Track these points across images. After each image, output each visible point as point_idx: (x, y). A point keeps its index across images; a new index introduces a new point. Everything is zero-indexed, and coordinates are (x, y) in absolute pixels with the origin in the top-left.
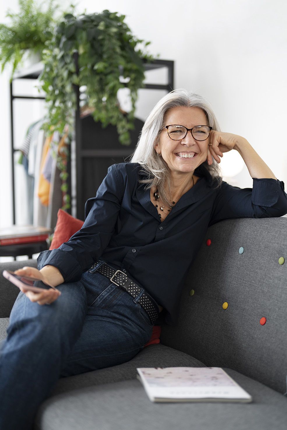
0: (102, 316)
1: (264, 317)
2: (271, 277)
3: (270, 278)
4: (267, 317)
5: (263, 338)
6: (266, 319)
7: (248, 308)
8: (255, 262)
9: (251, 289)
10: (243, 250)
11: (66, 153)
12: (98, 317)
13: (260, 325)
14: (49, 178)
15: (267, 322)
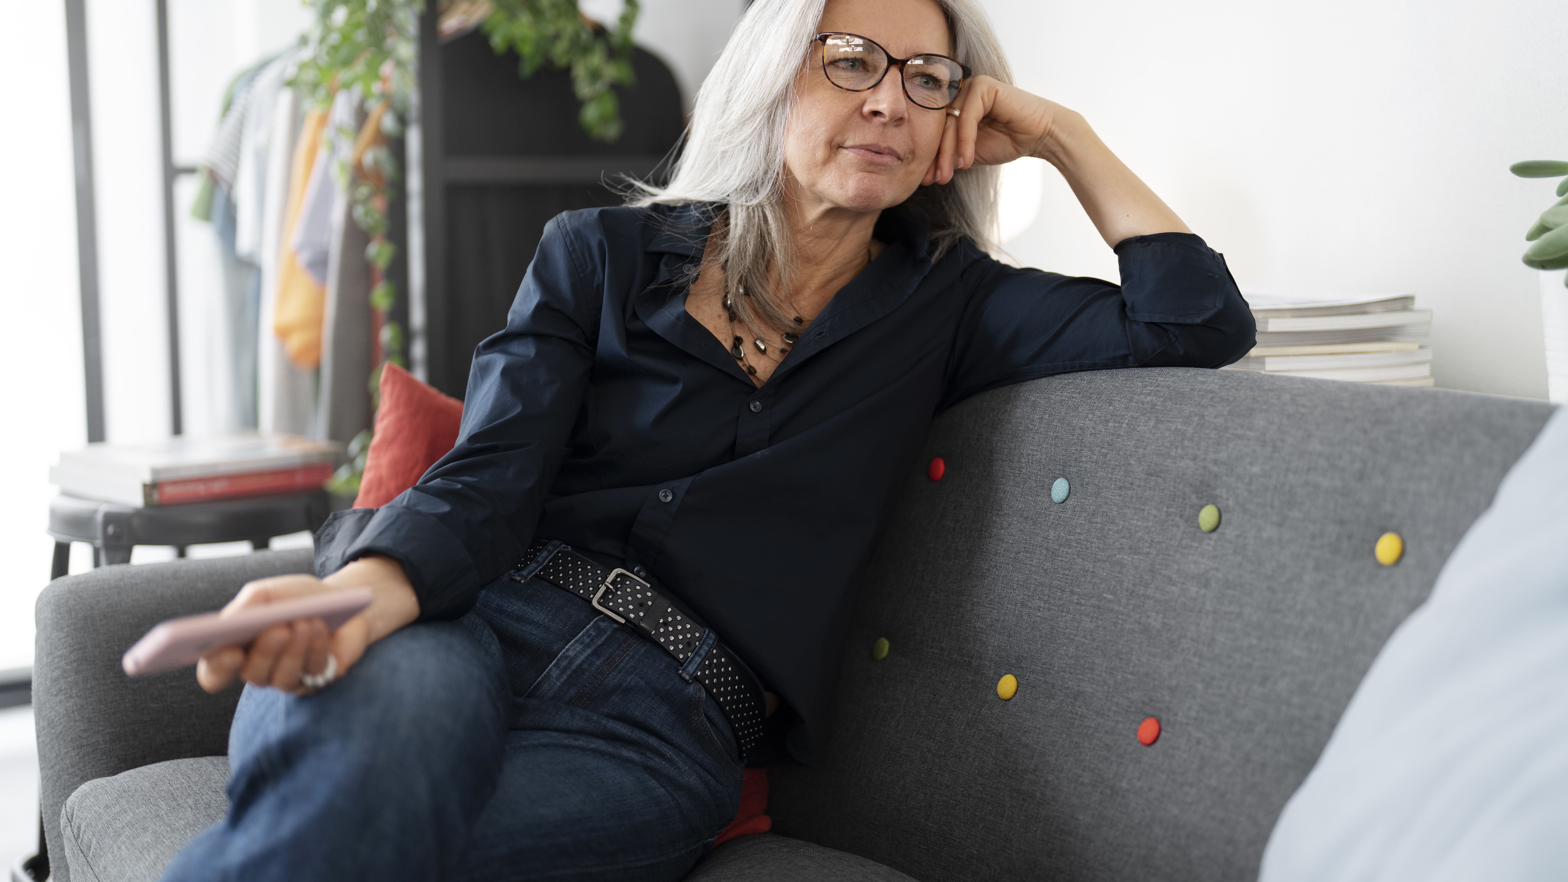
0: (567, 731)
1: (1152, 716)
2: (1174, 576)
3: (1170, 579)
4: (1164, 716)
5: (1151, 789)
6: (1159, 722)
7: (1090, 690)
8: (1113, 527)
9: (1100, 623)
10: (1068, 487)
11: (388, 168)
12: (554, 734)
13: (1139, 745)
14: (319, 264)
15: (1163, 734)
